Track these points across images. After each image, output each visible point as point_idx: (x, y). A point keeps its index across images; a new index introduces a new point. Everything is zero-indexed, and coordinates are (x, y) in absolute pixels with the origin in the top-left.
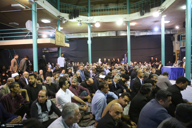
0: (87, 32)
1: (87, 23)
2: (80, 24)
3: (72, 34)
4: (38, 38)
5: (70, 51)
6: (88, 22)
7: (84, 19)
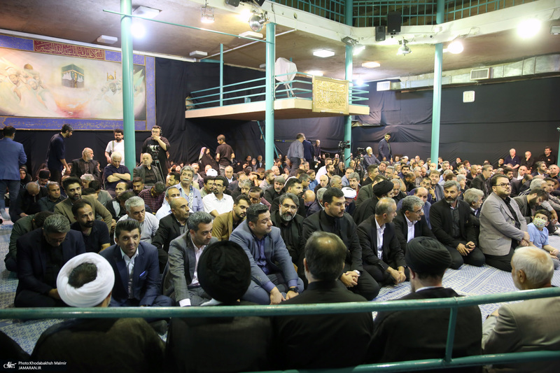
0: (432, 71)
1: (432, 45)
2: (405, 52)
3: (421, 76)
4: (277, 98)
5: (411, 124)
6: (434, 41)
7: (423, 35)
